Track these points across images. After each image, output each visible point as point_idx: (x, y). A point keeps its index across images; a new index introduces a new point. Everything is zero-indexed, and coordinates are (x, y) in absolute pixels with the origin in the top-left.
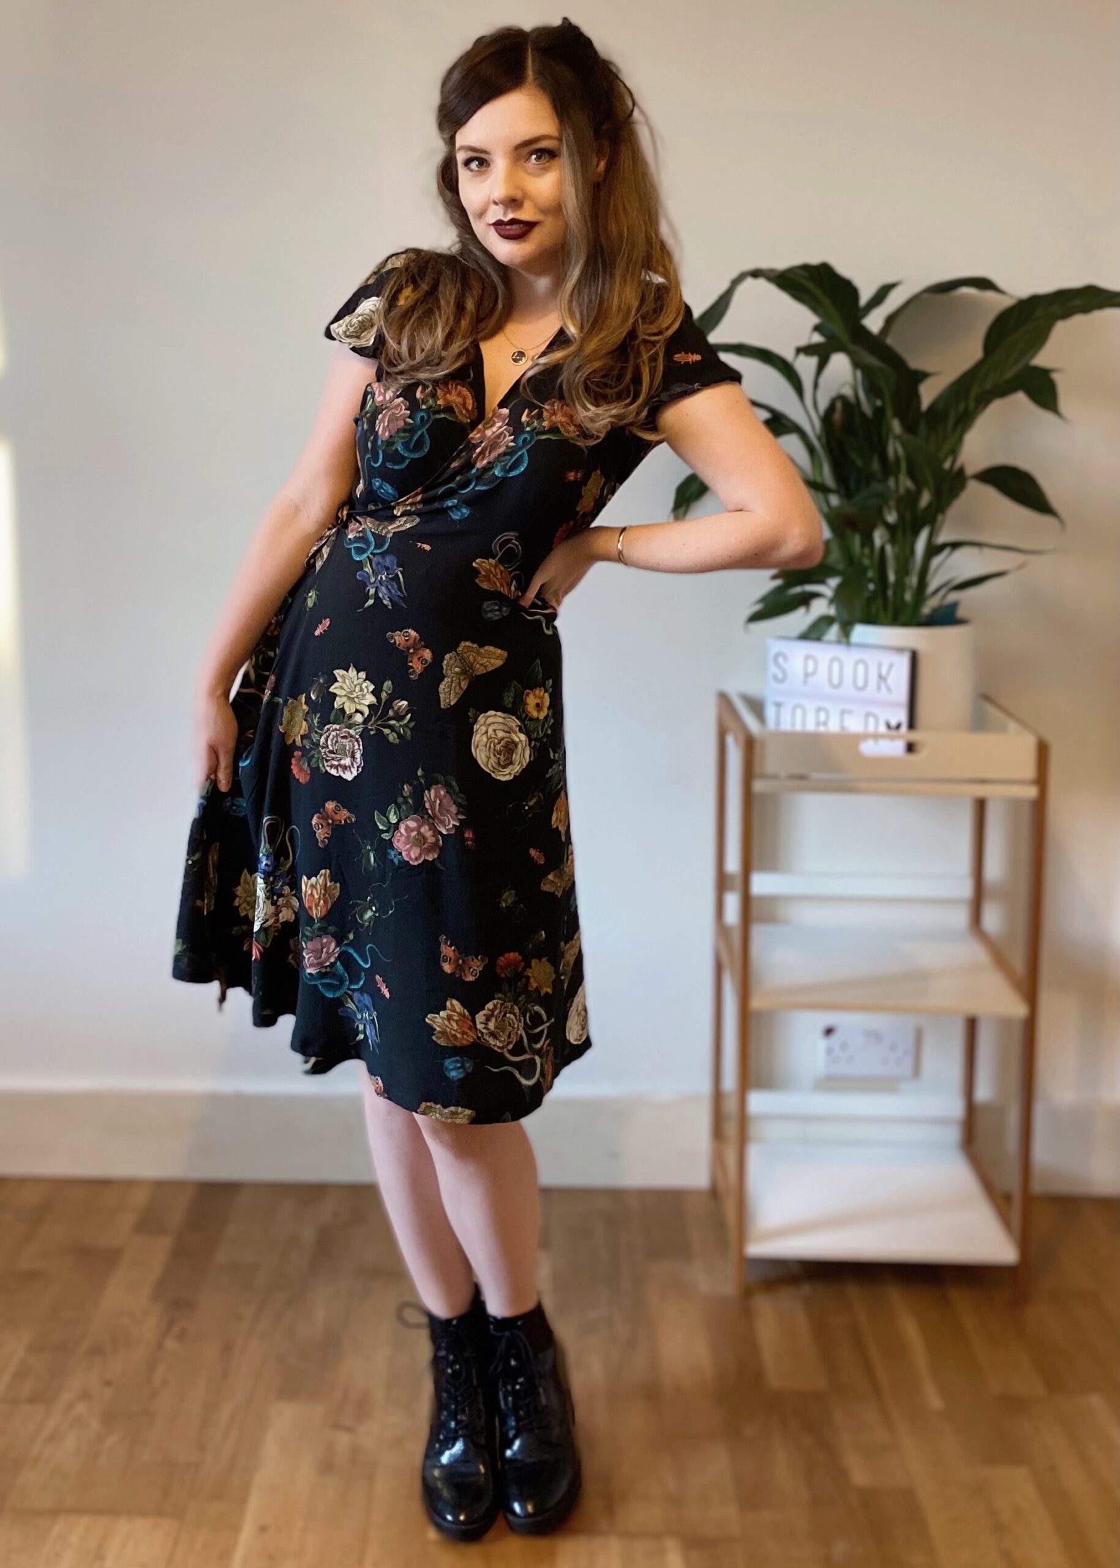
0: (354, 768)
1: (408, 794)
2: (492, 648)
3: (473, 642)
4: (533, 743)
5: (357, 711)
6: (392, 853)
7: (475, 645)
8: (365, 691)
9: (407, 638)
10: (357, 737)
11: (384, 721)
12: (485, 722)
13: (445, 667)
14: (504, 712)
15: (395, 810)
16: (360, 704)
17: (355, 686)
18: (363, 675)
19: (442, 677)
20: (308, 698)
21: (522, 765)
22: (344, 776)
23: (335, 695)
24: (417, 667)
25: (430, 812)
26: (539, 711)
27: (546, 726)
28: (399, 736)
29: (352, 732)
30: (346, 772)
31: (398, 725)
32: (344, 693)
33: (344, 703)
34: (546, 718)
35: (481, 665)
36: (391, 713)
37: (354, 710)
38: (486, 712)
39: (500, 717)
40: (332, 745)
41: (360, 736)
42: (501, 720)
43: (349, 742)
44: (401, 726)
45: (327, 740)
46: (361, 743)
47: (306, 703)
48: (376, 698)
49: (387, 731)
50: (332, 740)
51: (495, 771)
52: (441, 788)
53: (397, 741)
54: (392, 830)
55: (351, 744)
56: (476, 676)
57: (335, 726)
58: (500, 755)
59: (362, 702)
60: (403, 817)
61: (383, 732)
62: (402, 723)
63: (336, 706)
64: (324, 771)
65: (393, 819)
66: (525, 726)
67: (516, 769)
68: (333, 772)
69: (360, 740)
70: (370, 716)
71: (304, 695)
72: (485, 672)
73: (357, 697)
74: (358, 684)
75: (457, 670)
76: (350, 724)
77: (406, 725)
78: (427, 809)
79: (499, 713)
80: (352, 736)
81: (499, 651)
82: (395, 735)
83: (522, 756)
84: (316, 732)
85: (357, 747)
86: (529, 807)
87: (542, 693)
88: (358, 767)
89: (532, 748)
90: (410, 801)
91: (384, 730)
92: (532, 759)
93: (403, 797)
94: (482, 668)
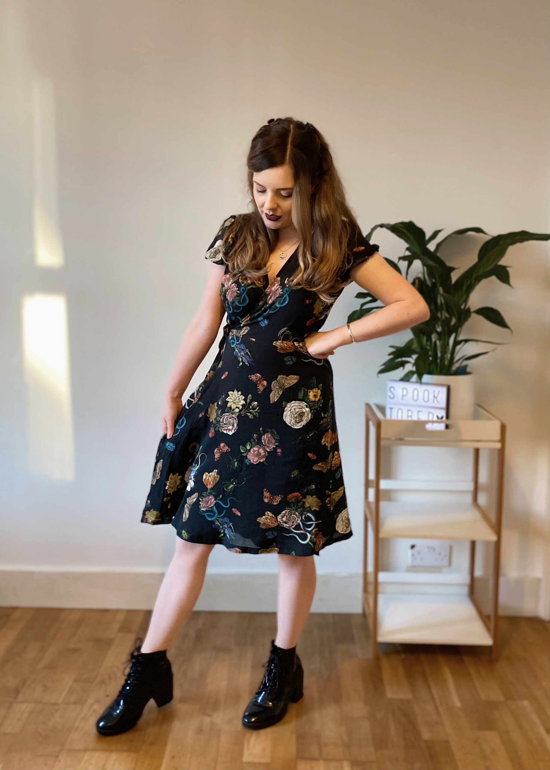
0: (233, 430)
1: (256, 438)
2: (292, 376)
3: (283, 375)
4: (312, 411)
5: (237, 407)
6: (247, 460)
7: (285, 376)
8: (241, 399)
9: (256, 377)
10: (236, 417)
11: (248, 410)
12: (290, 406)
13: (272, 387)
14: (299, 401)
15: (250, 444)
16: (238, 404)
17: (237, 398)
18: (240, 393)
19: (271, 391)
20: (218, 403)
21: (307, 421)
22: (229, 433)
23: (228, 402)
24: (261, 388)
25: (264, 444)
26: (315, 398)
27: (319, 403)
28: (254, 416)
29: (234, 416)
30: (230, 431)
31: (253, 411)
32: (232, 401)
33: (231, 405)
34: (319, 400)
35: (288, 383)
36: (251, 407)
37: (235, 407)
38: (291, 402)
39: (297, 403)
40: (225, 422)
41: (237, 417)
42: (297, 404)
43: (232, 420)
44: (254, 412)
45: (223, 419)
46: (237, 420)
47: (217, 406)
48: (245, 401)
49: (249, 414)
50: (225, 420)
51: (294, 425)
52: (269, 434)
53: (253, 418)
54: (248, 452)
55: (233, 420)
56: (286, 388)
57: (227, 414)
58: (297, 418)
59: (239, 404)
60: (252, 446)
61: (247, 415)
62: (255, 411)
63: (228, 406)
64: (221, 431)
65: (248, 448)
66: (309, 405)
67: (304, 423)
68: (225, 432)
69: (237, 419)
70: (242, 409)
71: (216, 403)
72: (290, 386)
73: (237, 402)
74: (238, 397)
75: (277, 387)
76: (233, 413)
77: (257, 412)
78: (262, 443)
79: (297, 402)
80: (233, 418)
81: (296, 376)
82: (252, 415)
83: (307, 417)
84: (219, 417)
85: (235, 421)
86: (309, 437)
87: (317, 390)
88: (235, 430)
89: (312, 413)
90: (256, 440)
91: (248, 414)
92: (312, 417)
93: (253, 439)
94: (288, 384)
